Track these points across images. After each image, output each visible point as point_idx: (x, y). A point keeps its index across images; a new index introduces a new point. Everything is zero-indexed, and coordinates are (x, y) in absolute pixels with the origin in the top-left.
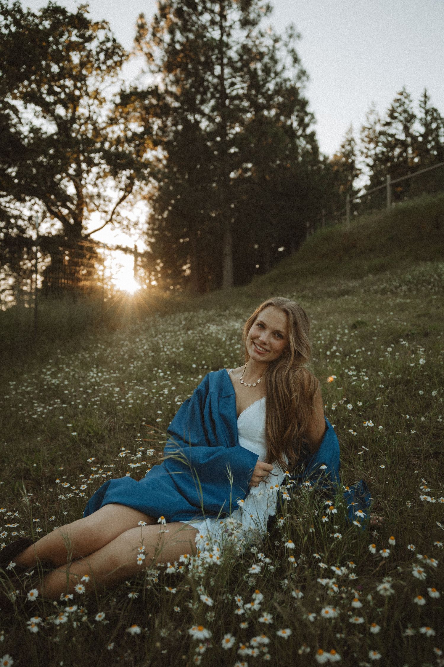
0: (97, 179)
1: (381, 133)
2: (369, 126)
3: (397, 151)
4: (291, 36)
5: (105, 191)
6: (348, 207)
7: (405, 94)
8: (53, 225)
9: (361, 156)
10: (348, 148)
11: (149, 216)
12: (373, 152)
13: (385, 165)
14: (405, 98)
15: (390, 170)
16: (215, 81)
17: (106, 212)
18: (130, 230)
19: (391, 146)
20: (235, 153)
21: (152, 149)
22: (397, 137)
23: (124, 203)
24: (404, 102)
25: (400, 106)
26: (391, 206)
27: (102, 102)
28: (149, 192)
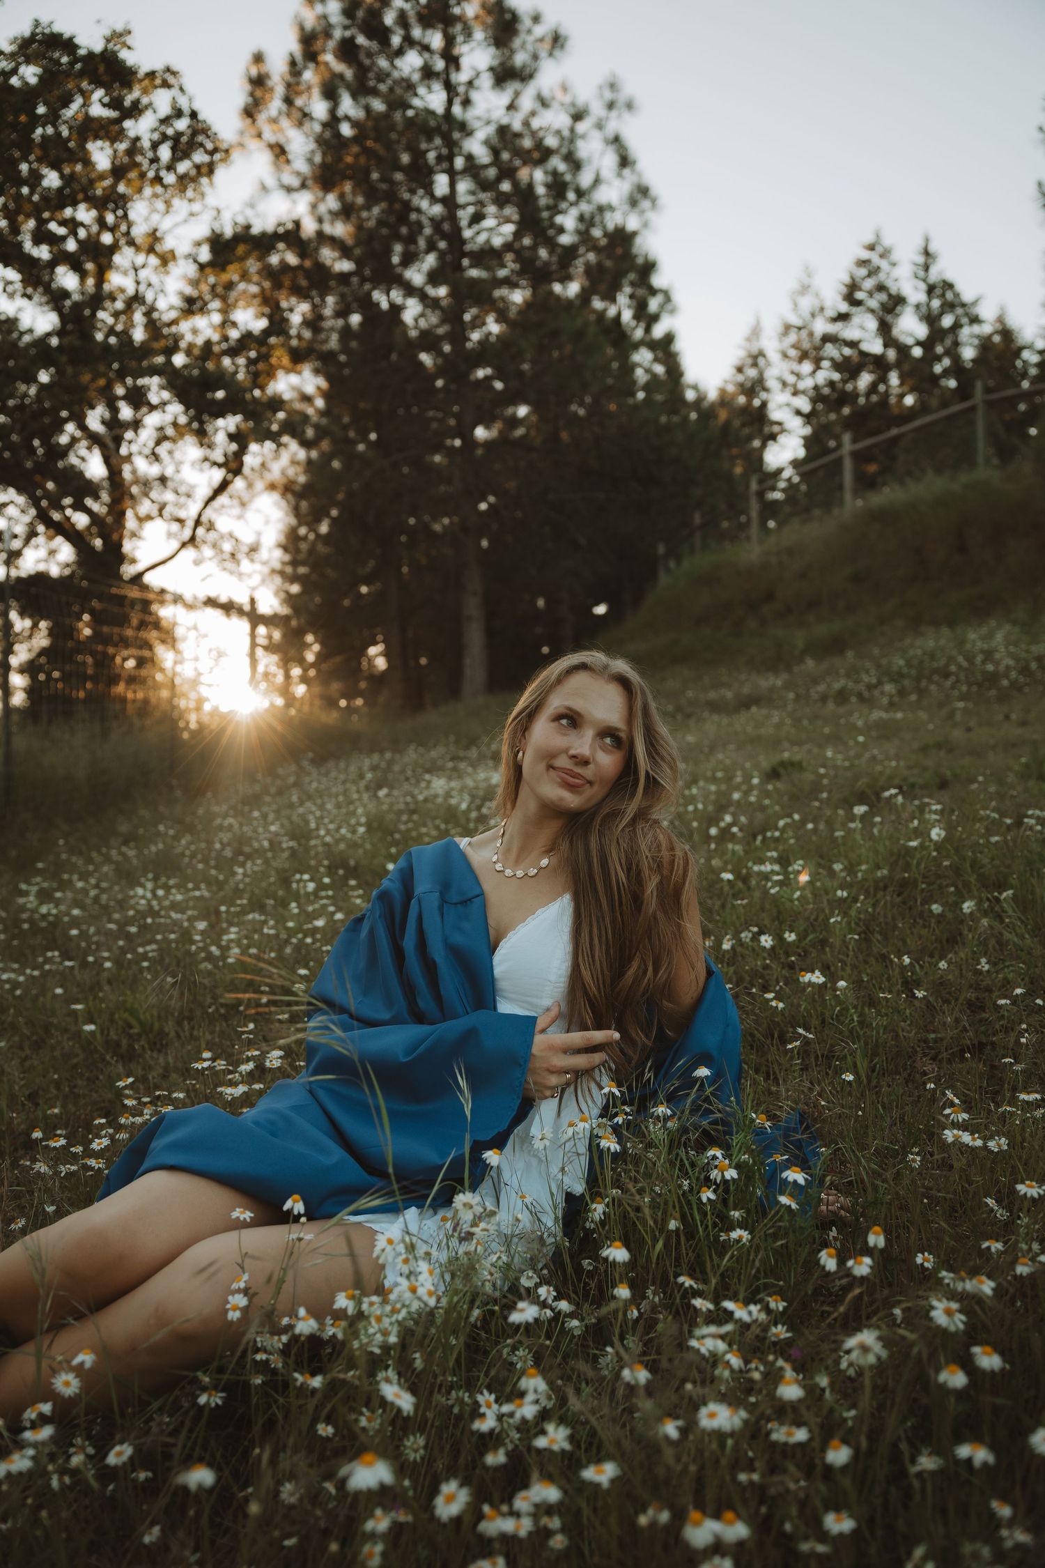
0: (158, 443)
1: (827, 338)
2: (798, 323)
3: (865, 380)
4: (611, 106)
5: (178, 471)
6: (754, 508)
7: (879, 249)
8: (52, 553)
9: (782, 391)
10: (752, 373)
11: (285, 531)
12: (808, 383)
13: (838, 411)
14: (882, 256)
15: (849, 424)
16: (437, 209)
17: (181, 521)
18: (238, 563)
19: (849, 368)
20: (487, 378)
21: (288, 371)
22: (865, 347)
23: (223, 499)
24: (879, 268)
25: (869, 276)
26: (852, 504)
27: (166, 259)
28: (283, 473)
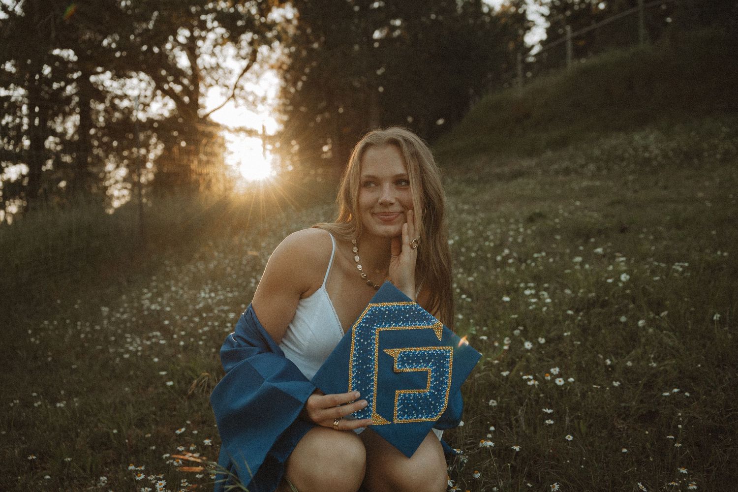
0: (215, 46)
5: (225, 61)
6: (520, 67)
8: (165, 105)
11: (281, 89)
15: (570, 21)
17: (227, 87)
18: (256, 106)
20: (379, 8)
21: (278, 7)
23: (248, 74)
26: (572, 65)
28: (278, 60)
